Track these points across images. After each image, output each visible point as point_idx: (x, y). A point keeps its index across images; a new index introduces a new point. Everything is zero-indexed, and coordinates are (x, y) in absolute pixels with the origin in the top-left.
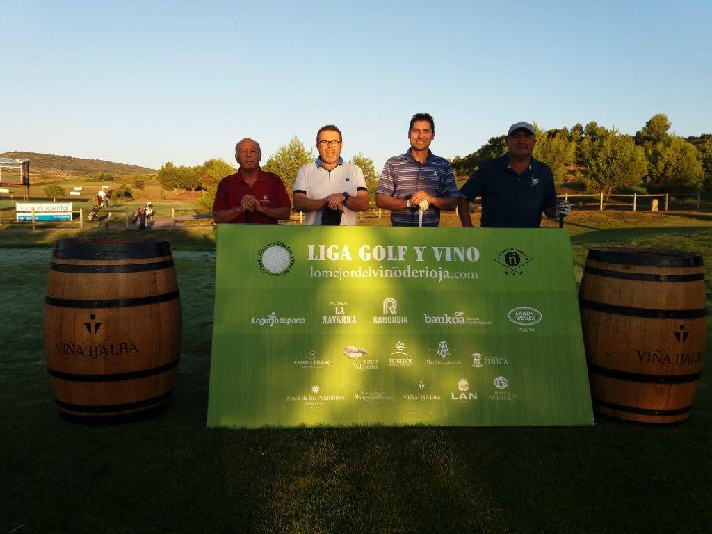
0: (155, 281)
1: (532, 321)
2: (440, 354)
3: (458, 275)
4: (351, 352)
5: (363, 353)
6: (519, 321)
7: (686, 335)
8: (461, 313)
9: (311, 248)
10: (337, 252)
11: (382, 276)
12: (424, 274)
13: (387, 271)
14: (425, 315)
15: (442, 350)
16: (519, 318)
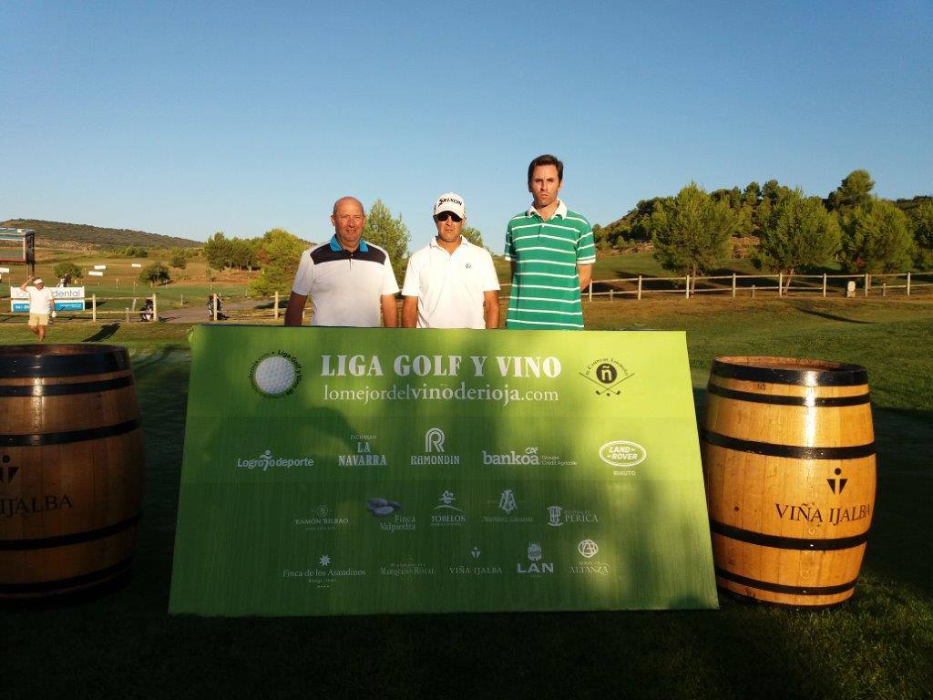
0: (99, 408)
1: (632, 461)
2: (504, 508)
3: (530, 396)
4: (378, 505)
5: (395, 507)
6: (614, 461)
7: (843, 482)
8: (534, 450)
9: (326, 359)
10: (363, 364)
11: (425, 397)
12: (484, 395)
13: (432, 391)
14: (484, 452)
15: (506, 502)
16: (614, 457)
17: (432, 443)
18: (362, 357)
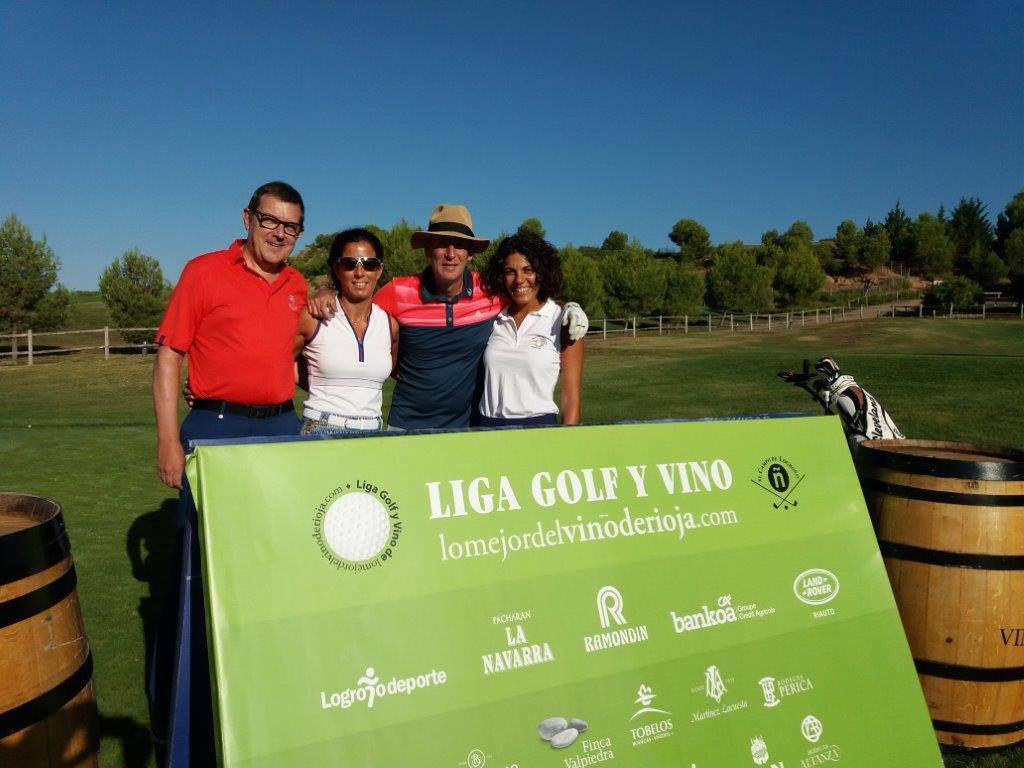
1: (827, 595)
2: (713, 695)
3: (707, 520)
4: (556, 731)
5: (580, 728)
6: (812, 598)
8: (727, 600)
9: (434, 488)
10: (488, 492)
11: (583, 538)
12: (654, 524)
13: (590, 526)
14: (673, 614)
15: (713, 685)
16: (810, 593)
17: (608, 612)
18: (486, 480)
